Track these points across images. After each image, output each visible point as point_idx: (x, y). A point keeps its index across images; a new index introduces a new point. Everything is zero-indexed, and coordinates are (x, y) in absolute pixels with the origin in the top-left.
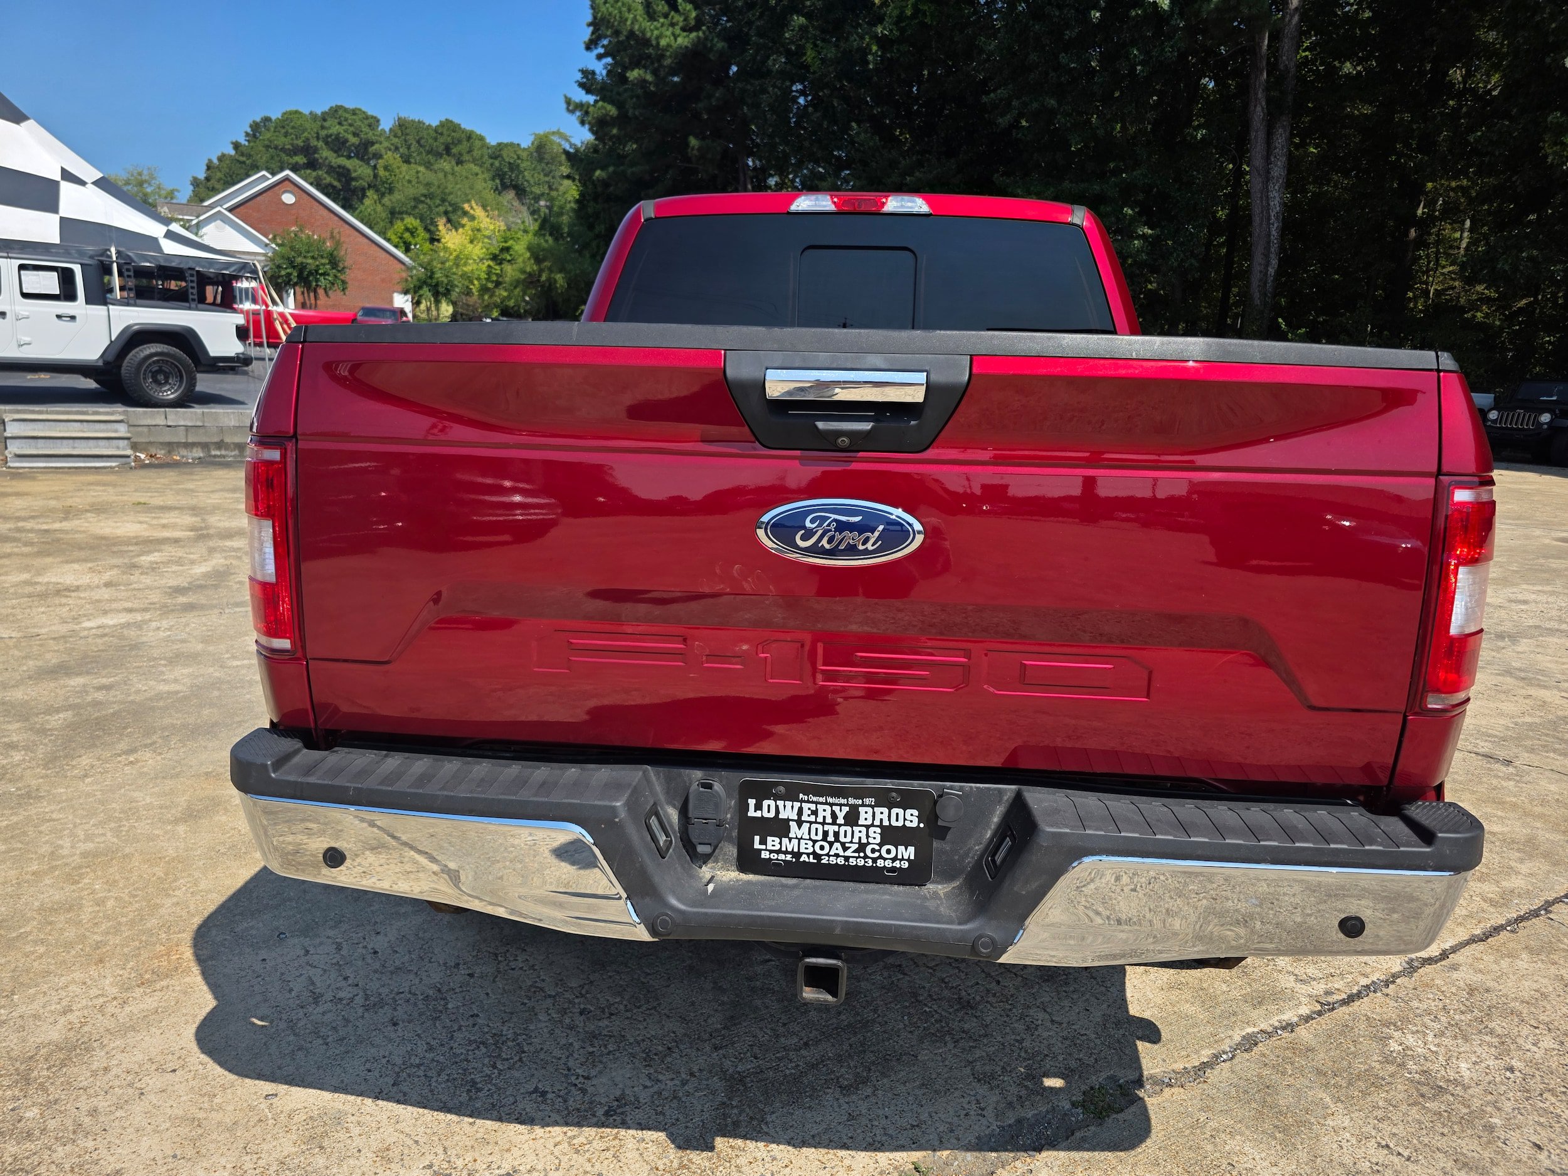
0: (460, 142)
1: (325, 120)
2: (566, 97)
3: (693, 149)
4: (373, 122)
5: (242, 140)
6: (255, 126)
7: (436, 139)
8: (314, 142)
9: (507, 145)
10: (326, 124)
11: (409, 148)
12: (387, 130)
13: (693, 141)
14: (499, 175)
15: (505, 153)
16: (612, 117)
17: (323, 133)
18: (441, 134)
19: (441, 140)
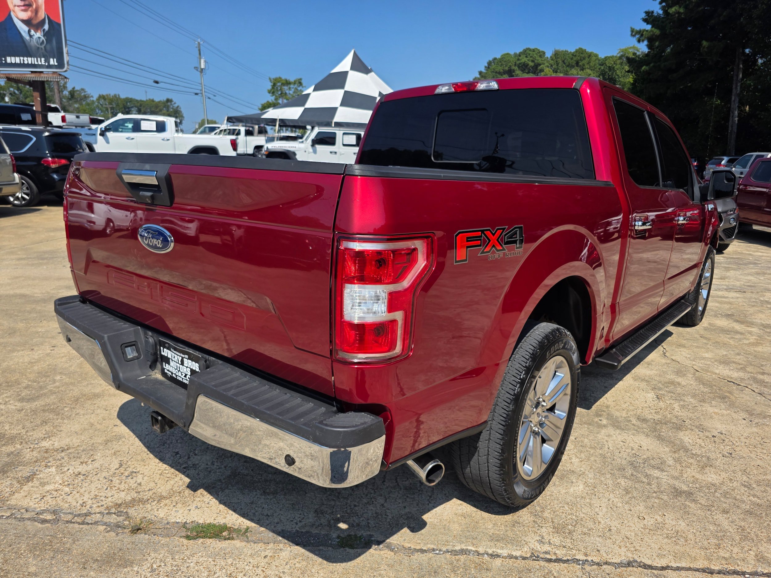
0: (584, 58)
1: (520, 56)
2: (631, 28)
3: (704, 48)
4: (542, 54)
5: (483, 70)
6: (490, 63)
7: (572, 59)
8: (513, 67)
9: (609, 57)
10: (520, 58)
11: (557, 65)
12: (549, 57)
13: (705, 43)
14: (602, 74)
15: (607, 62)
16: (656, 36)
17: (518, 62)
18: (575, 56)
19: (575, 59)
